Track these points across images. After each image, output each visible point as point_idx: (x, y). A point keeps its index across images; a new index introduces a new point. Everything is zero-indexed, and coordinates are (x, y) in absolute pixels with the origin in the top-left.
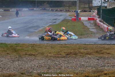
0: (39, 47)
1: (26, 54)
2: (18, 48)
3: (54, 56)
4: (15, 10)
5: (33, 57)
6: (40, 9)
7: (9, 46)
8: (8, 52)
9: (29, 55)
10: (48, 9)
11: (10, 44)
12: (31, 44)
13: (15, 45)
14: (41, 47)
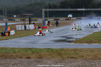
0: (80, 52)
1: (68, 57)
2: (62, 52)
3: (91, 58)
4: (64, 19)
5: (74, 60)
6: (87, 18)
7: (54, 51)
8: (53, 55)
9: (71, 58)
10: (95, 18)
11: (55, 49)
12: (74, 49)
13: (60, 50)
14: (82, 51)
